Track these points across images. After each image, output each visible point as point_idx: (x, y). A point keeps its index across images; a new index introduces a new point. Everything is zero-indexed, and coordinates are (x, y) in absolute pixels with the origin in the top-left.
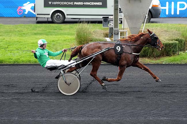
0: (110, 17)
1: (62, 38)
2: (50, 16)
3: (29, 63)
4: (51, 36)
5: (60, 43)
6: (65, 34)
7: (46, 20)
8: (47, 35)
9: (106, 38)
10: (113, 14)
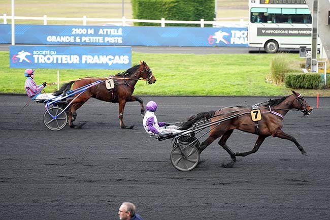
0: (308, 47)
1: (255, 68)
2: (263, 46)
3: (222, 95)
4: (244, 67)
5: (253, 74)
6: (259, 65)
7: (258, 49)
8: (240, 65)
9: (303, 69)
10: (311, 43)
